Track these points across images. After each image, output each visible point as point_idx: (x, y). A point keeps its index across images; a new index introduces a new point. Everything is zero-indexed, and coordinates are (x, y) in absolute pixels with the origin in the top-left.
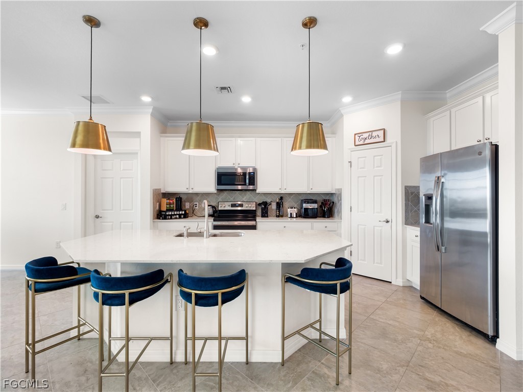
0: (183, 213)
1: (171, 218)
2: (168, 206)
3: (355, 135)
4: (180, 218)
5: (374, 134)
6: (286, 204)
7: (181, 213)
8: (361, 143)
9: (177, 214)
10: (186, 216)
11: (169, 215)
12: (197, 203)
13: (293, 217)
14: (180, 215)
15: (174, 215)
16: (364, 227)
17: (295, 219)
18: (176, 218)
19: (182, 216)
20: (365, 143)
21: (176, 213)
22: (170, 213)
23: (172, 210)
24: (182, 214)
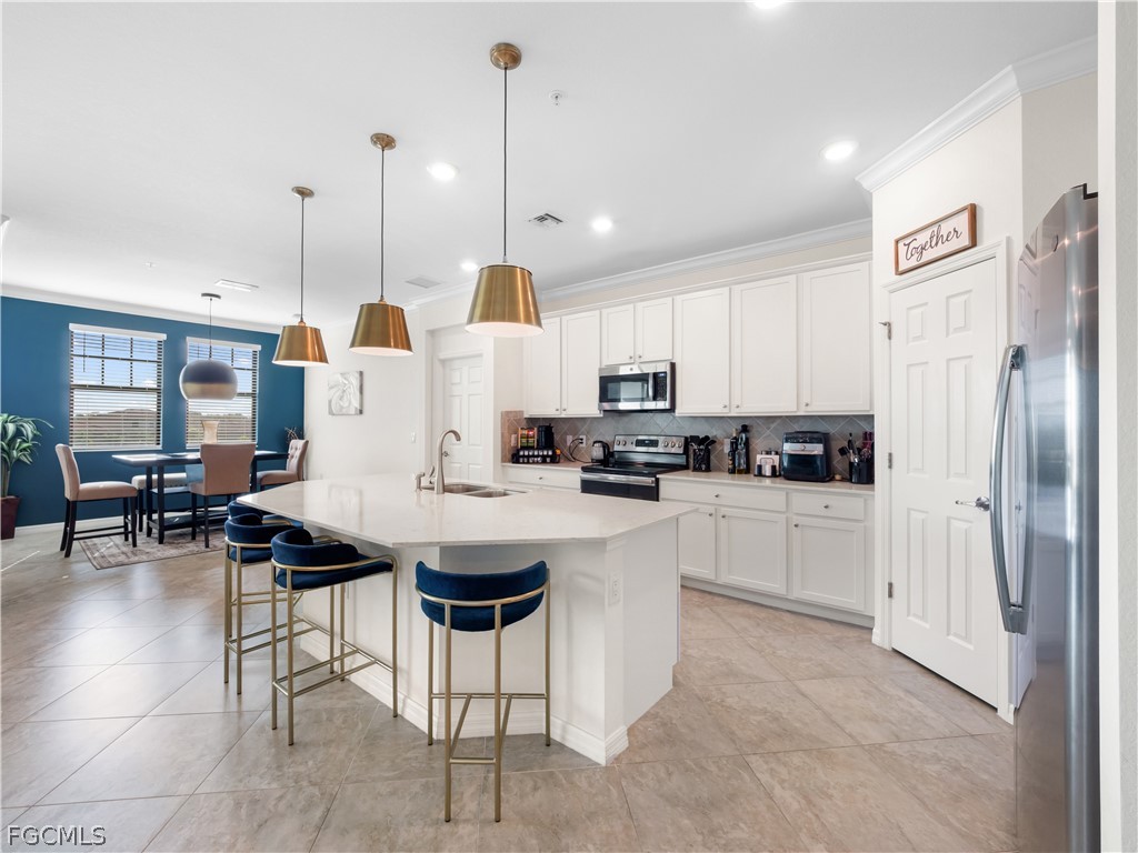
0: (550, 453)
1: (528, 463)
2: (524, 440)
3: (897, 242)
4: (544, 462)
5: (946, 228)
6: (758, 443)
7: (545, 453)
8: (913, 262)
9: (538, 456)
10: (554, 460)
11: (524, 456)
12: (584, 437)
13: (765, 476)
14: (544, 457)
15: (534, 456)
16: (923, 516)
17: (768, 482)
18: (537, 463)
19: (548, 460)
20: (924, 260)
21: (536, 453)
22: (526, 453)
23: (532, 448)
24: (548, 456)
